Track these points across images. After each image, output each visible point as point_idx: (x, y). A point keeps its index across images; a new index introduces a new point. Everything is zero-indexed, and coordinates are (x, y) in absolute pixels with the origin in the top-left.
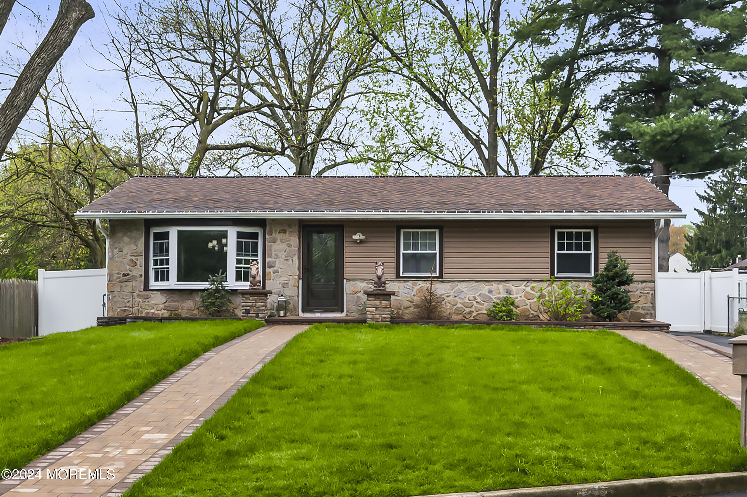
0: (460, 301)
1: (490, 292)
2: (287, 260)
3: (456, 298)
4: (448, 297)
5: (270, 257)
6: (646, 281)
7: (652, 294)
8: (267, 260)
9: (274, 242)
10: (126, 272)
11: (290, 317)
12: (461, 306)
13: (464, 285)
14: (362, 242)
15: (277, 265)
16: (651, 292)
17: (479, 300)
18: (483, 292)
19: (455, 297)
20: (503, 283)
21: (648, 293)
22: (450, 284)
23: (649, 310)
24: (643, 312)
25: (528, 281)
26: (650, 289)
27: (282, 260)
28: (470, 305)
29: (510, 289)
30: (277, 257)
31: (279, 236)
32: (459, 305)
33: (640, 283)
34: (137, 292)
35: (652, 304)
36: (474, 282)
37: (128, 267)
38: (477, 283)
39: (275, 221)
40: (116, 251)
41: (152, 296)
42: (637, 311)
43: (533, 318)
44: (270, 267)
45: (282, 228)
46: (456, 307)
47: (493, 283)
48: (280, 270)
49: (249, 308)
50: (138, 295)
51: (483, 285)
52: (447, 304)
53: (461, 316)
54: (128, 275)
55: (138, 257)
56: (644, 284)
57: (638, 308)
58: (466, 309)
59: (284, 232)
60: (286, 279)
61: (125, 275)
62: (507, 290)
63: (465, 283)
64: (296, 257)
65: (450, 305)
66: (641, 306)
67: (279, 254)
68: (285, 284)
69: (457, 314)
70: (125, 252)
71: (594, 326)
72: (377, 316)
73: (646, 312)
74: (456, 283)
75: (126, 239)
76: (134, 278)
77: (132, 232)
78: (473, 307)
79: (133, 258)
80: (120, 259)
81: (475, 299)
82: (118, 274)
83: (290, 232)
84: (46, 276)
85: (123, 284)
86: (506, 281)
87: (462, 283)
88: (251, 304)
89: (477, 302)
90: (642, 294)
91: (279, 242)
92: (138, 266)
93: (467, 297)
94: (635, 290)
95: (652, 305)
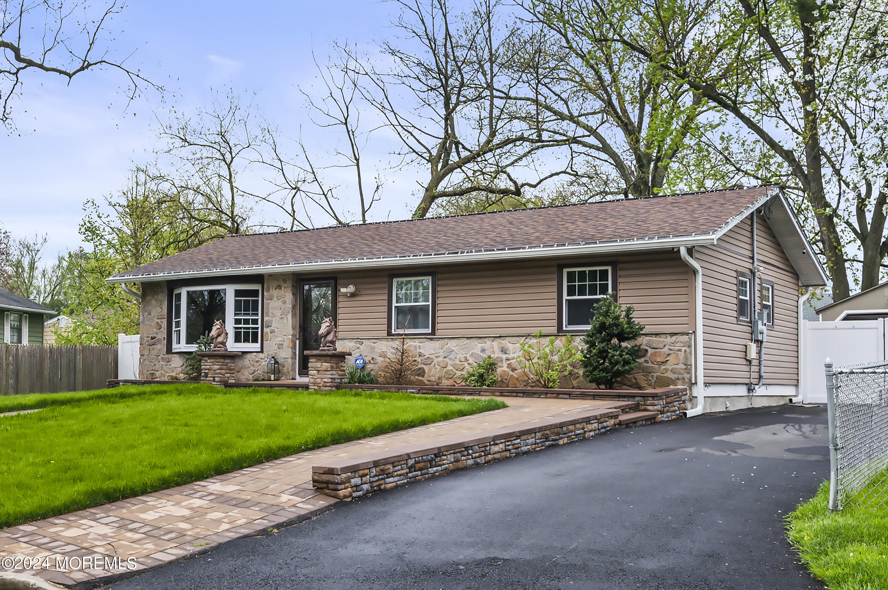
0: (450, 362)
1: (483, 351)
2: (282, 318)
3: (446, 360)
4: (436, 357)
5: (268, 316)
6: (676, 334)
7: (685, 351)
8: (265, 319)
9: (271, 299)
10: (153, 336)
11: (284, 381)
12: (452, 368)
13: (454, 342)
14: (353, 295)
15: (274, 324)
16: (683, 349)
17: (471, 361)
18: (475, 351)
19: (445, 357)
20: (498, 340)
21: (680, 350)
22: (439, 342)
23: (681, 374)
24: (673, 376)
25: (528, 336)
26: (682, 345)
27: (278, 318)
28: (461, 368)
29: (506, 347)
30: (274, 316)
31: (275, 292)
32: (450, 368)
33: (668, 336)
34: (162, 355)
35: (685, 365)
36: (465, 339)
37: (155, 330)
38: (469, 341)
39: (272, 276)
40: (146, 314)
41: (173, 359)
42: (665, 375)
43: (533, 384)
44: (267, 327)
45: (278, 284)
46: (445, 370)
47: (486, 340)
48: (276, 330)
49: (207, 371)
50: (162, 358)
51: (475, 342)
52: (437, 366)
53: (452, 380)
54: (155, 338)
55: (162, 320)
56: (674, 338)
57: (667, 370)
58: (457, 372)
59: (279, 287)
60: (281, 339)
61: (152, 338)
62: (502, 348)
63: (455, 341)
64: (290, 315)
65: (439, 367)
66: (670, 368)
67: (275, 312)
68: (280, 344)
69: (448, 379)
70: (153, 315)
71: (558, 394)
72: (319, 380)
73: (676, 376)
74: (446, 340)
75: (153, 302)
76: (159, 341)
77: (158, 295)
78: (465, 370)
79: (159, 321)
80: (150, 323)
81: (466, 360)
82: (148, 337)
83: (285, 287)
84: (124, 341)
85: (151, 347)
86: (500, 337)
87: (452, 340)
88: (209, 367)
89: (469, 364)
90: (672, 352)
91: (275, 299)
92: (162, 329)
93: (458, 357)
94: (661, 346)
95: (685, 367)
